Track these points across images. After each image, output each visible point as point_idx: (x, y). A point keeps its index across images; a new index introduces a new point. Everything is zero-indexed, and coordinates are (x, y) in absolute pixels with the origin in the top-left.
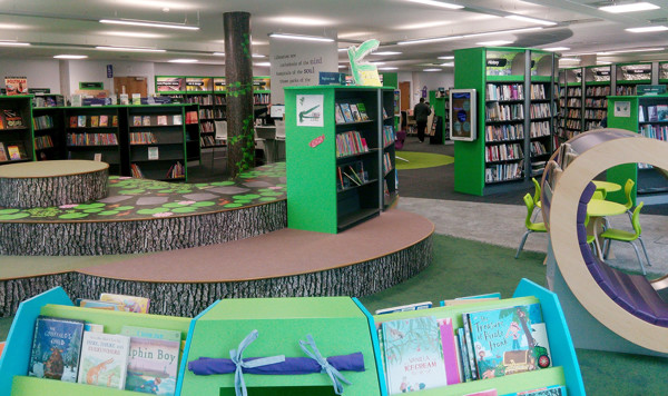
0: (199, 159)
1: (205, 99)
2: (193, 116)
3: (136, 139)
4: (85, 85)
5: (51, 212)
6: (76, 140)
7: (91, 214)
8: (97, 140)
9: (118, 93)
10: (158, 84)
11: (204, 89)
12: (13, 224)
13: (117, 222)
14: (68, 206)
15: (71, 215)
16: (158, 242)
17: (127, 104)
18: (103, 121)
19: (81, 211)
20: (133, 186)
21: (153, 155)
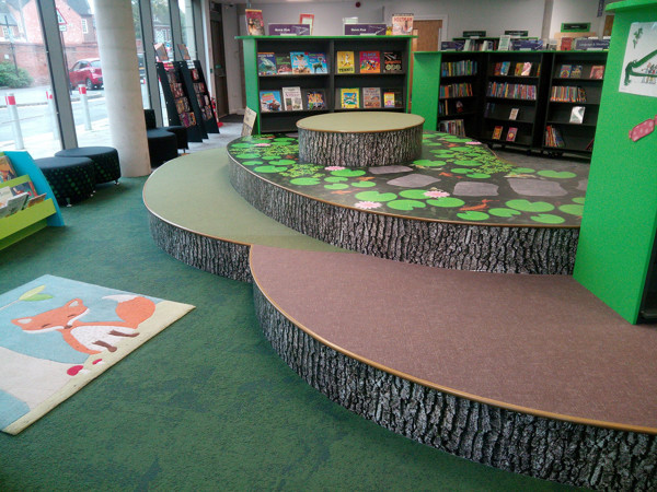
3: (559, 95)
4: (568, 27)
6: (496, 90)
8: (516, 92)
16: (353, 239)
18: (526, 69)
19: (324, 178)
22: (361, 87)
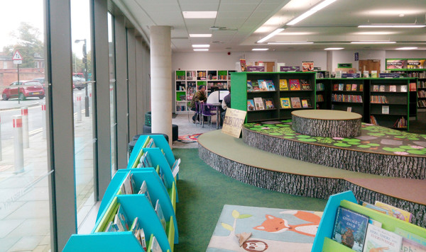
0: (416, 116)
1: (421, 74)
2: (413, 86)
3: (374, 100)
4: (341, 65)
5: (328, 141)
6: (336, 98)
7: (352, 145)
8: (349, 99)
9: (362, 70)
10: (388, 64)
11: (420, 67)
12: (308, 144)
13: (370, 153)
14: (338, 138)
15: (340, 144)
16: (397, 171)
17: (368, 77)
18: (354, 87)
19: (346, 142)
20: (376, 131)
21: (386, 111)
22: (290, 97)
